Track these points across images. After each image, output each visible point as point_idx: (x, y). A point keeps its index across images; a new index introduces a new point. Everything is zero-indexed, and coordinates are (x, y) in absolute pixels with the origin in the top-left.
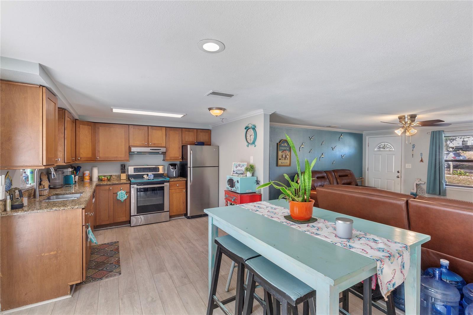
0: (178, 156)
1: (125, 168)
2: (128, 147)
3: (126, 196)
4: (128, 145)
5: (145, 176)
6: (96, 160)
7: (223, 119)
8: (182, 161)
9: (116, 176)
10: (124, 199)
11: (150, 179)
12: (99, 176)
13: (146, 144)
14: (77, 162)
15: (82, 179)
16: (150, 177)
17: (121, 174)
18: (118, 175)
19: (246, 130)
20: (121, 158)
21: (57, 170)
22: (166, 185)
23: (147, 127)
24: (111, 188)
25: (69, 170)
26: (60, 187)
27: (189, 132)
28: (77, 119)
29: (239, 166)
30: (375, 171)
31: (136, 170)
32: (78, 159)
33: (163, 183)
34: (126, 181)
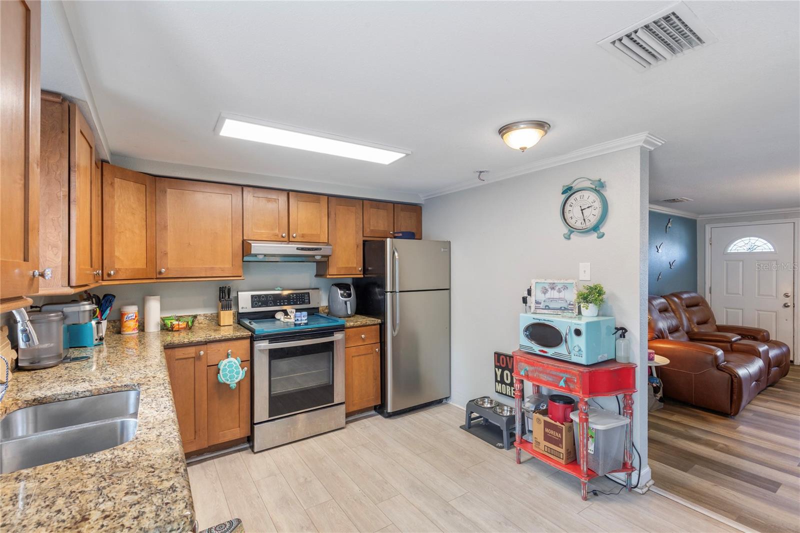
0: (355, 266)
1: (229, 297)
2: (241, 242)
3: (241, 372)
4: (242, 238)
5: (279, 316)
6: (158, 276)
7: (481, 172)
8: (362, 276)
9: (205, 316)
10: (237, 381)
11: (300, 325)
12: (163, 319)
13: (284, 235)
14: (104, 283)
15: (117, 327)
16: (299, 319)
17: (222, 312)
18: (212, 314)
19: (564, 197)
20: (223, 270)
21: (44, 308)
22: (338, 336)
23: (286, 193)
24: (202, 353)
25: (82, 308)
26: (51, 362)
27: (379, 209)
28: (105, 158)
29: (553, 288)
30: (727, 293)
31: (256, 301)
32: (109, 275)
33: (331, 334)
34: (235, 329)
